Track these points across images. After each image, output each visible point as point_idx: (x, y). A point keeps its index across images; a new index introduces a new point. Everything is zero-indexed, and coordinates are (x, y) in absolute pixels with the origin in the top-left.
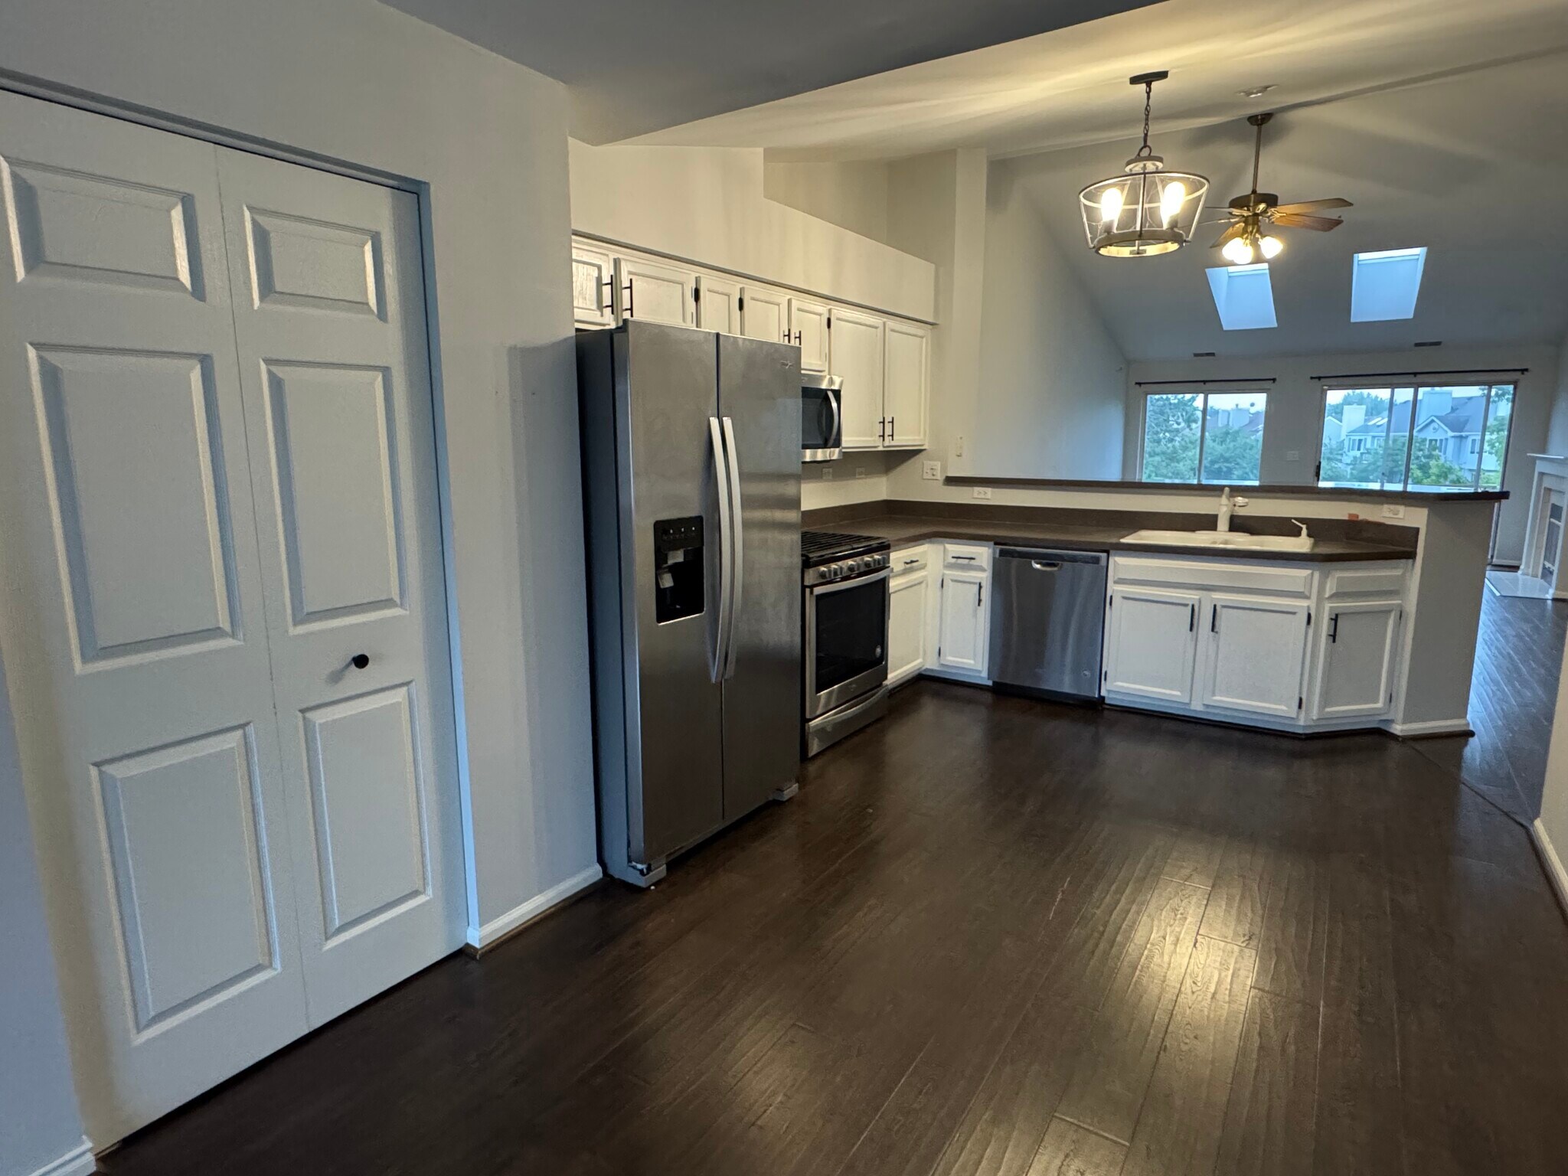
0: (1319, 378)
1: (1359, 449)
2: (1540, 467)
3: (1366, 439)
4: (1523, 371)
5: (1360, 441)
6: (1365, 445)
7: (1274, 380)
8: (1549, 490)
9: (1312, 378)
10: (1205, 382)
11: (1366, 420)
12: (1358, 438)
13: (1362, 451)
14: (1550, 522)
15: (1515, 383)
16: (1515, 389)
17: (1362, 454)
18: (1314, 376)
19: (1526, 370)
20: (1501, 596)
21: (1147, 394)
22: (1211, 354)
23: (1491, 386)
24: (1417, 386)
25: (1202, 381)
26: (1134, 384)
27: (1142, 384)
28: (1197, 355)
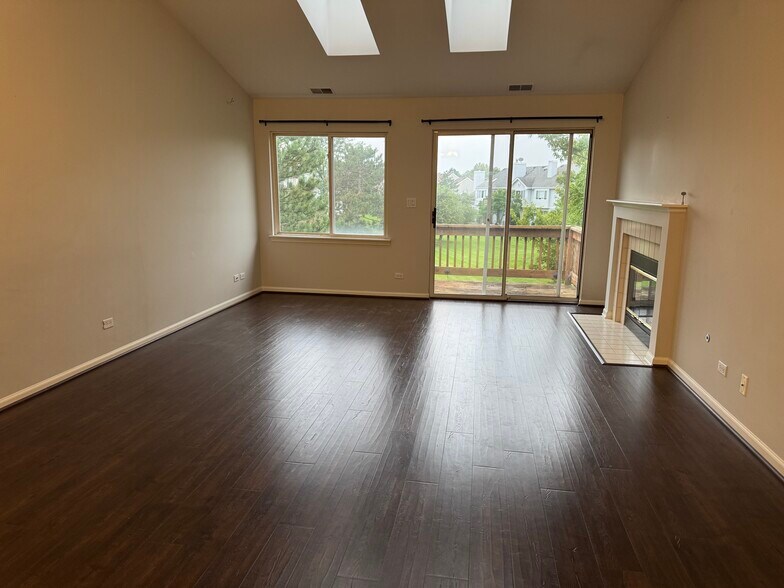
0: (430, 122)
2: (617, 213)
4: (599, 118)
7: (390, 122)
8: (627, 236)
9: (423, 121)
10: (327, 122)
14: (630, 269)
15: (592, 132)
16: (591, 136)
19: (601, 118)
20: (605, 364)
21: (274, 135)
22: (328, 91)
23: (572, 134)
24: (513, 132)
25: (325, 121)
26: (260, 121)
27: (266, 122)
28: (315, 91)
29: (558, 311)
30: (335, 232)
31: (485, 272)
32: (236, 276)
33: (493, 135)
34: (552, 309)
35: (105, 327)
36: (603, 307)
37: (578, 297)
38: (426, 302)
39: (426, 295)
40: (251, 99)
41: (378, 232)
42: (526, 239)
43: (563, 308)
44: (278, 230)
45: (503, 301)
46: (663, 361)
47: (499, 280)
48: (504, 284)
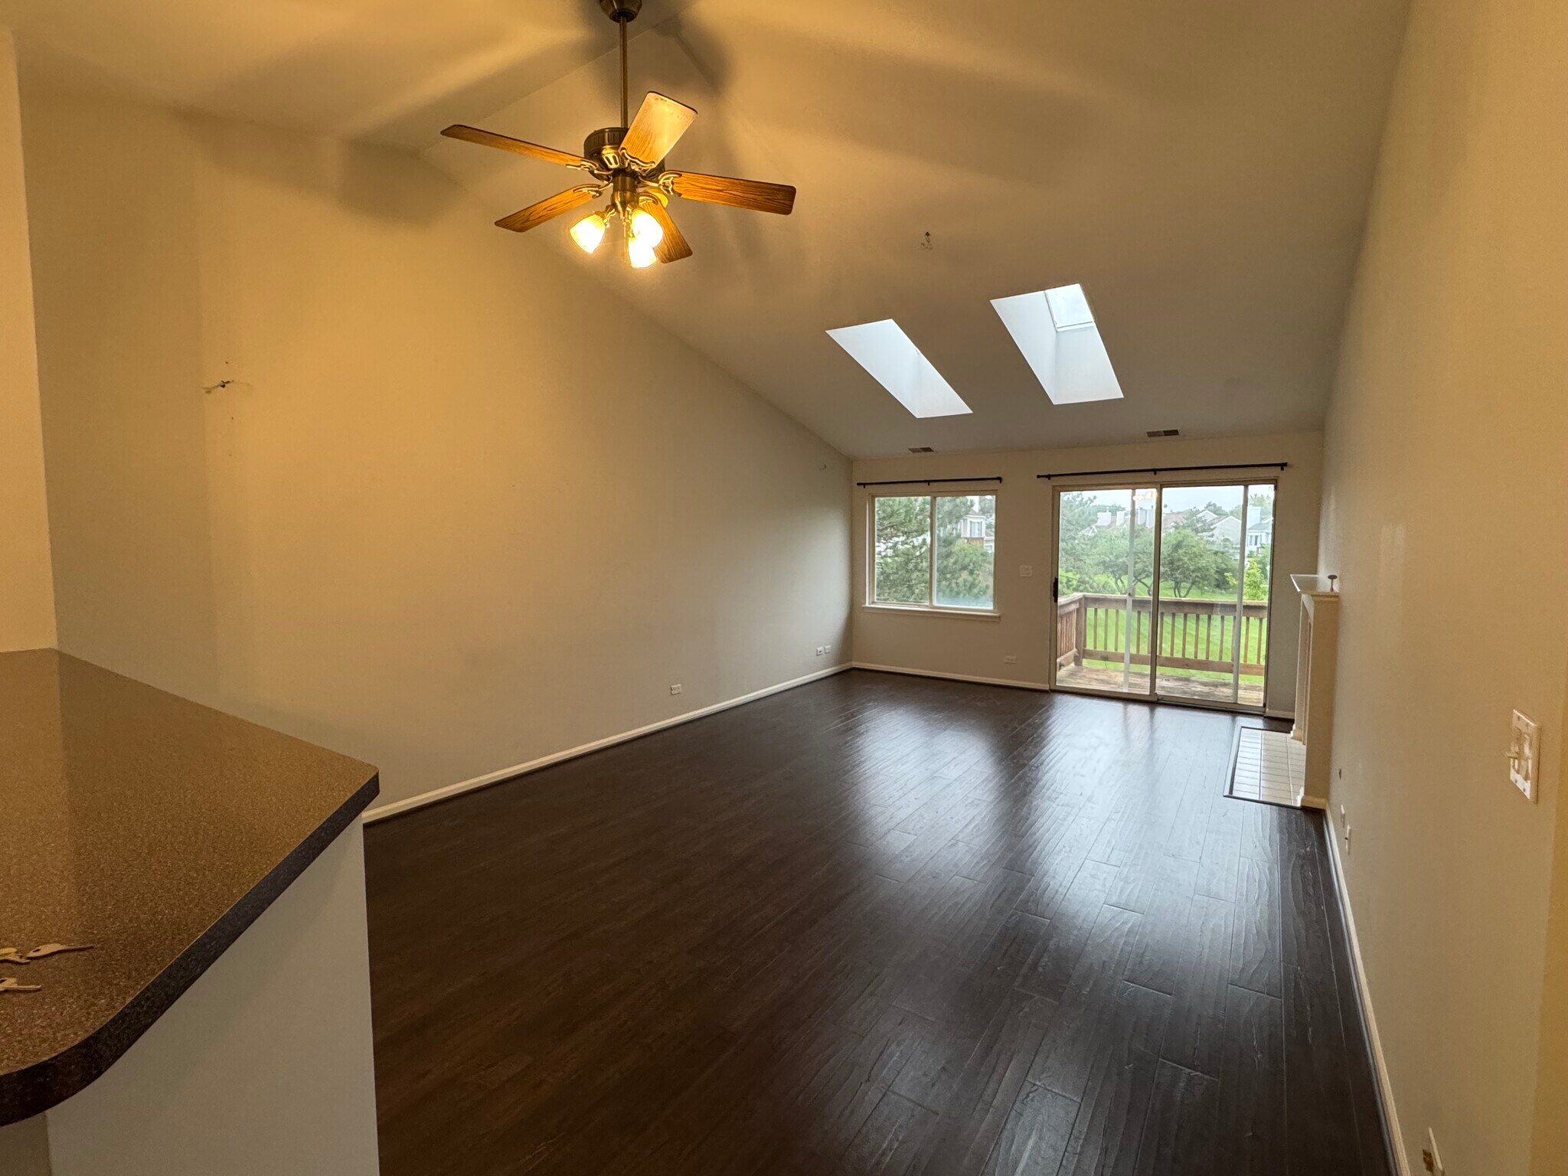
0: (1049, 477)
1: (1256, 544)
3: (1261, 535)
4: (1283, 466)
5: (1256, 537)
6: (1261, 540)
7: (1000, 479)
9: (1038, 477)
10: (929, 482)
11: (1262, 519)
12: (1254, 534)
13: (1259, 545)
15: (1274, 481)
16: (1276, 488)
17: (1258, 548)
18: (1040, 474)
19: (1285, 465)
21: (873, 497)
22: (928, 450)
23: (1246, 487)
24: (1160, 486)
25: (925, 481)
26: (858, 484)
27: (864, 485)
28: (914, 451)
29: (1234, 720)
30: (935, 604)
31: (1127, 658)
32: (819, 649)
33: (1134, 489)
34: (1225, 719)
35: (673, 692)
36: (1292, 721)
37: (1265, 705)
38: (1046, 696)
39: (1046, 687)
40: (849, 462)
41: (985, 605)
42: (1185, 616)
43: (1242, 721)
44: (873, 600)
45: (1153, 702)
46: (1317, 802)
47: (1147, 669)
48: (1153, 677)
